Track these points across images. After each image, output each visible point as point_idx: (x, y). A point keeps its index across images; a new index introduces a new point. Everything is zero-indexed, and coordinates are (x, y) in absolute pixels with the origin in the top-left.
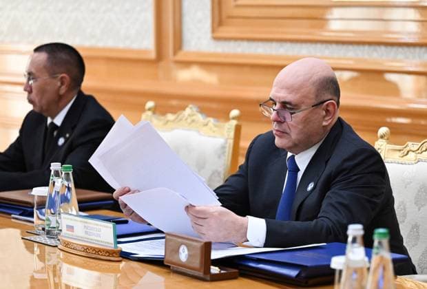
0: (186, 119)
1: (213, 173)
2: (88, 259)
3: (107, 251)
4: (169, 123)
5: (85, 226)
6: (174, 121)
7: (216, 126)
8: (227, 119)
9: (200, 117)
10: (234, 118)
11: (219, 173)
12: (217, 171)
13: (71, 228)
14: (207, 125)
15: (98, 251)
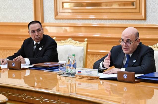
0: (69, 42)
1: (80, 57)
2: (88, 80)
3: (96, 77)
4: (62, 43)
5: (86, 71)
6: (64, 42)
7: (79, 43)
8: (83, 41)
9: (73, 41)
10: (86, 41)
11: (82, 57)
12: (81, 56)
13: (79, 72)
14: (76, 43)
15: (92, 77)
